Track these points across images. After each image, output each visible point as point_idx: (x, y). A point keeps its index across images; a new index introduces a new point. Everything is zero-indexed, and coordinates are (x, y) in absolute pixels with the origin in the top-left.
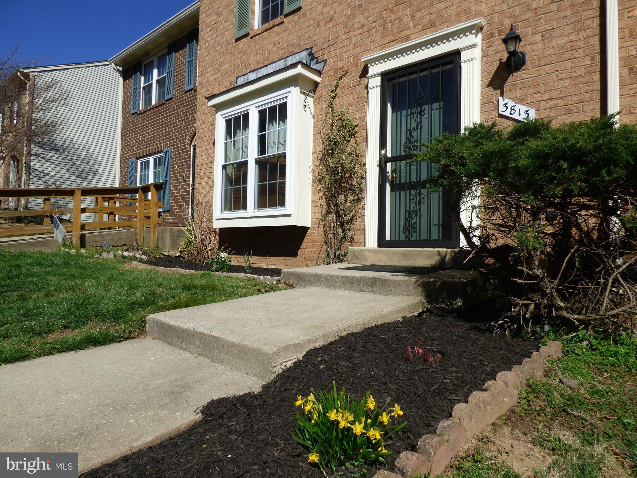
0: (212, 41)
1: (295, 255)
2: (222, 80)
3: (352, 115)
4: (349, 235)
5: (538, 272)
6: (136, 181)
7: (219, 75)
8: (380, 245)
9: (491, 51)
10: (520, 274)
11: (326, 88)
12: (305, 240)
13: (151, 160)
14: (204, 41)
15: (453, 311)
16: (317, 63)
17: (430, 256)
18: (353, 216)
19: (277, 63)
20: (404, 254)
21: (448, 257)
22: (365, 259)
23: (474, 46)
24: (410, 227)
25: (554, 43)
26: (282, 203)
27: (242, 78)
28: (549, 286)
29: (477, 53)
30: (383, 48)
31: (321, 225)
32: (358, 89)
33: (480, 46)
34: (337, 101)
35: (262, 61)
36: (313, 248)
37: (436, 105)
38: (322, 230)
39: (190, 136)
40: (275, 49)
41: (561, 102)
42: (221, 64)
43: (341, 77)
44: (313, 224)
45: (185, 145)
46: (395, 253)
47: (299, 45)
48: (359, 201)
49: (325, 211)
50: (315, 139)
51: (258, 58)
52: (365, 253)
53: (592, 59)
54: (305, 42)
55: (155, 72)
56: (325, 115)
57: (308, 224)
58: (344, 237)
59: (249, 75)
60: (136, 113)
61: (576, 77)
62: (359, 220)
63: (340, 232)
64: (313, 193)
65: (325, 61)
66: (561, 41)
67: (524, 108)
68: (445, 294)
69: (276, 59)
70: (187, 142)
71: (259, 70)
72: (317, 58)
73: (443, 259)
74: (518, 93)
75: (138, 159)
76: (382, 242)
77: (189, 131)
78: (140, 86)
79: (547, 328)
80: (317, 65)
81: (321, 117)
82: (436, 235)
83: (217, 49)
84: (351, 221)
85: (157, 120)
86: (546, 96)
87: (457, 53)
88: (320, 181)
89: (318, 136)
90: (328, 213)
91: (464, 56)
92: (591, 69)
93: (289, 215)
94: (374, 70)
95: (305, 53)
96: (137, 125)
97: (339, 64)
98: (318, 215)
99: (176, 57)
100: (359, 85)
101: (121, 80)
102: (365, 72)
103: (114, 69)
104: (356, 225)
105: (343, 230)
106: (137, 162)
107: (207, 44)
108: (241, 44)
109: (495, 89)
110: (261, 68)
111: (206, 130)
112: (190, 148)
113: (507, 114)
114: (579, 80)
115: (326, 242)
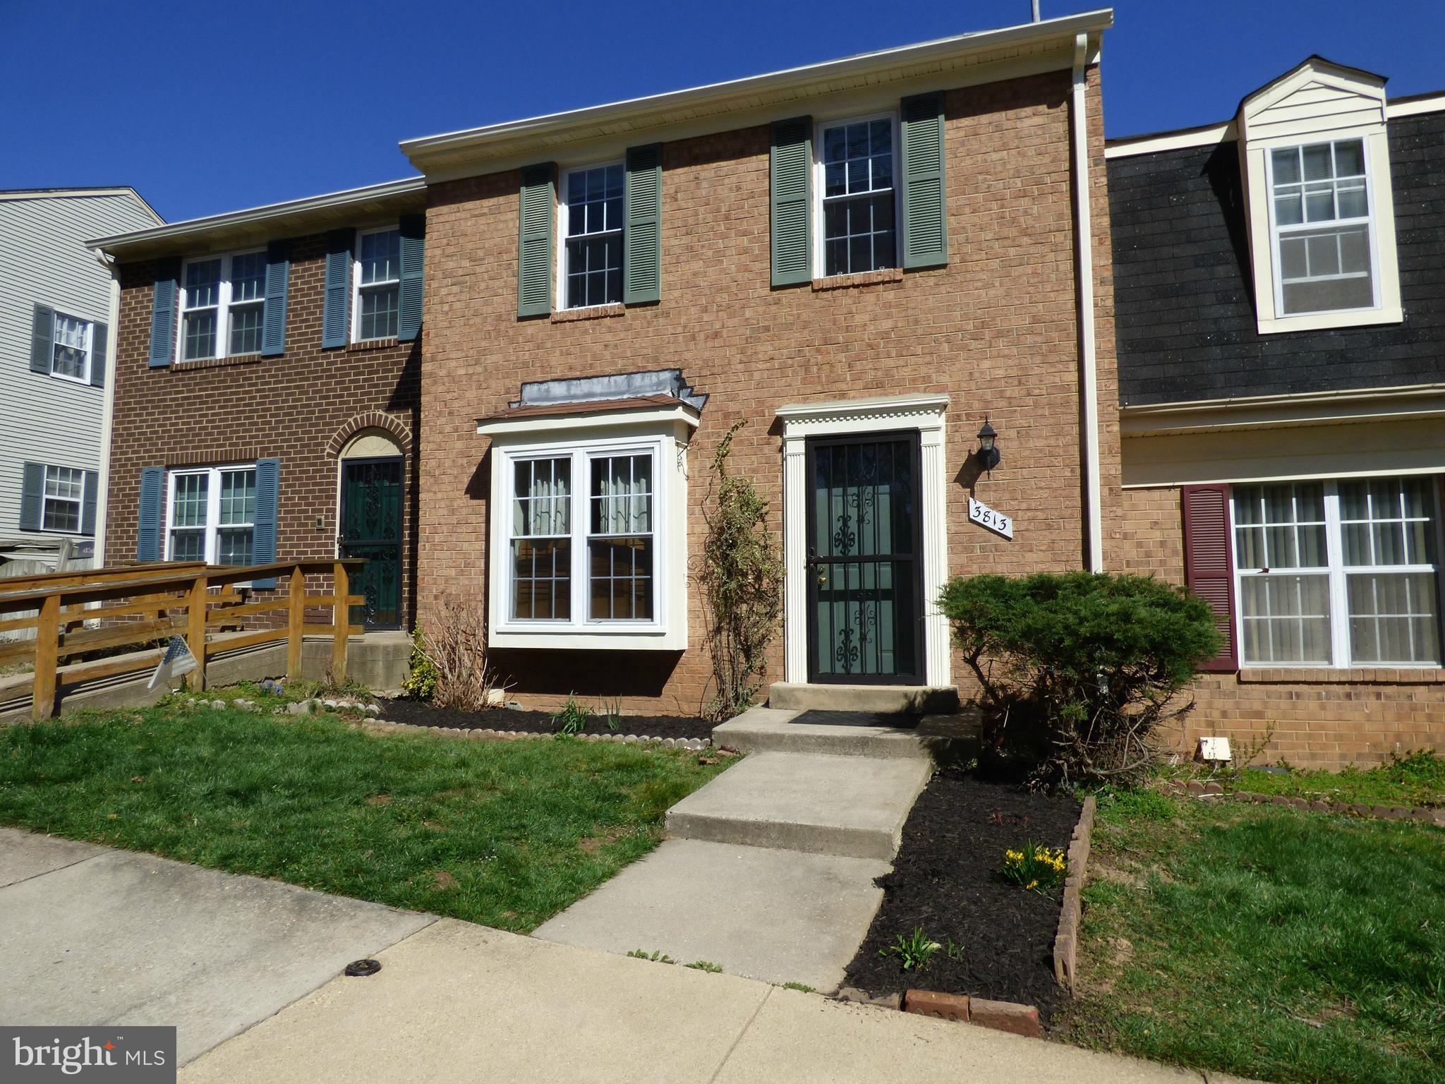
0: (458, 305)
1: (657, 693)
2: (486, 379)
3: (760, 489)
4: (758, 663)
5: (1073, 734)
6: (164, 518)
7: (479, 369)
8: (810, 680)
9: (958, 437)
11: (709, 438)
12: (677, 669)
13: (215, 476)
14: (437, 299)
15: (967, 773)
16: (691, 395)
17: (894, 696)
18: (764, 637)
19: (612, 379)
20: (858, 695)
21: (919, 699)
22: (798, 702)
23: (937, 429)
24: (847, 653)
25: (1031, 444)
26: (646, 611)
27: (535, 387)
28: (1082, 747)
29: (941, 437)
30: (805, 400)
31: (707, 647)
32: (766, 449)
33: (944, 429)
34: (729, 461)
35: (580, 368)
36: (693, 682)
37: (885, 488)
38: (708, 655)
39: (335, 440)
40: (607, 354)
41: (1040, 515)
42: (483, 352)
43: (736, 427)
44: (691, 644)
45: (322, 457)
46: (845, 693)
47: (656, 359)
48: (772, 616)
49: (711, 628)
50: (691, 513)
51: (571, 360)
52: (797, 693)
53: (1072, 471)
54: (668, 358)
55: (225, 289)
56: (709, 479)
57: (684, 645)
58: (750, 667)
59: (551, 384)
60: (166, 367)
61: (1056, 489)
62: (774, 642)
63: (742, 659)
64: (691, 596)
65: (707, 396)
66: (1040, 443)
67: (1000, 517)
68: (957, 755)
69: (608, 370)
70: (328, 450)
71: (575, 382)
72: (692, 388)
73: (912, 703)
74: (992, 496)
75: (169, 468)
76: (814, 675)
77: (334, 430)
78: (177, 310)
79: (1076, 784)
80: (693, 399)
81: (701, 480)
82: (888, 668)
83: (471, 322)
84: (761, 642)
85: (237, 393)
86: (1024, 506)
87: (916, 433)
88: (703, 578)
89: (697, 509)
90: (718, 630)
91: (926, 438)
92: (1071, 482)
93: (663, 634)
94: (794, 430)
95: (666, 376)
96: (169, 393)
97: (733, 407)
98: (702, 632)
99: (293, 272)
100: (769, 444)
101: (115, 286)
102: (778, 427)
103: (100, 261)
104: (770, 650)
105: (748, 657)
106: (166, 475)
107: (446, 308)
108: (531, 328)
109: (964, 487)
110: (579, 379)
111: (448, 463)
112: (336, 463)
113: (980, 520)
114: (1059, 492)
115: (717, 673)
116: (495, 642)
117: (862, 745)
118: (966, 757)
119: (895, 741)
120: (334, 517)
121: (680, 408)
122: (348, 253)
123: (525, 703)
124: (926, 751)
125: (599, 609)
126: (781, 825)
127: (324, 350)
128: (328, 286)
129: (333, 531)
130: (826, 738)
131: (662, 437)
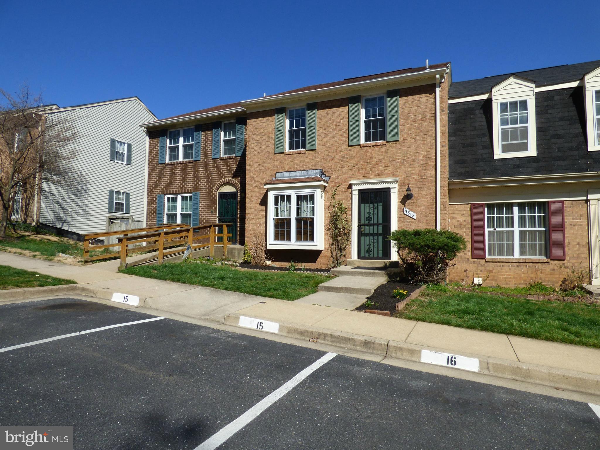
0: (257, 149)
1: (315, 262)
2: (265, 171)
3: (345, 204)
4: (344, 254)
5: (421, 270)
6: (164, 210)
7: (263, 168)
8: (358, 258)
9: (401, 190)
10: (417, 270)
11: (330, 189)
12: (321, 255)
13: (179, 197)
14: (250, 147)
15: (397, 281)
16: (325, 177)
17: (381, 263)
18: (345, 246)
19: (302, 171)
20: (371, 262)
21: (388, 264)
22: (355, 264)
23: (395, 188)
24: (369, 251)
25: (422, 192)
26: (312, 239)
27: (280, 174)
28: (423, 273)
29: (396, 190)
30: (358, 179)
31: (329, 249)
32: (347, 192)
33: (397, 188)
34: (336, 196)
35: (293, 168)
36: (325, 259)
37: (380, 204)
38: (329, 251)
39: (216, 187)
40: (301, 164)
41: (424, 213)
42: (264, 163)
43: (338, 186)
44: (325, 248)
45: (213, 192)
46: (368, 262)
47: (315, 166)
48: (348, 240)
49: (330, 244)
50: (325, 211)
51: (290, 166)
52: (354, 262)
53: (433, 200)
54: (319, 166)
55: (181, 139)
56: (330, 201)
57: (323, 249)
58: (342, 255)
59: (284, 173)
60: (164, 164)
61: (428, 205)
62: (348, 248)
63: (339, 252)
64: (325, 235)
65: (330, 177)
66: (424, 192)
67: (412, 213)
68: (394, 276)
69: (301, 169)
70: (214, 190)
71: (291, 172)
72: (325, 175)
73: (386, 265)
74: (410, 207)
75: (165, 195)
76: (359, 257)
77: (216, 184)
78: (166, 146)
79: (422, 283)
80: (326, 178)
81: (328, 201)
82: (381, 255)
83: (261, 154)
84: (345, 248)
85: (186, 172)
86: (419, 210)
87: (389, 189)
88: (328, 230)
89: (327, 210)
90: (332, 244)
91: (392, 190)
92: (432, 203)
93: (317, 245)
94: (355, 188)
95: (318, 171)
96: (165, 172)
97: (337, 180)
98: (328, 245)
99: (202, 135)
100: (347, 191)
101: (148, 138)
102: (350, 186)
103: (144, 131)
104: (347, 250)
105: (341, 252)
106: (164, 197)
107: (253, 150)
108: (278, 156)
109: (403, 204)
110: (293, 171)
111: (254, 195)
112: (217, 194)
113: (407, 214)
114: (429, 206)
115: (332, 256)
116: (269, 247)
117: (370, 274)
118: (396, 277)
119: (378, 273)
120: (216, 210)
121: (322, 181)
122: (220, 129)
123: (277, 264)
124: (386, 275)
125: (299, 238)
126: (346, 288)
127: (213, 159)
128: (214, 139)
129: (216, 214)
130: (360, 272)
131: (317, 189)
